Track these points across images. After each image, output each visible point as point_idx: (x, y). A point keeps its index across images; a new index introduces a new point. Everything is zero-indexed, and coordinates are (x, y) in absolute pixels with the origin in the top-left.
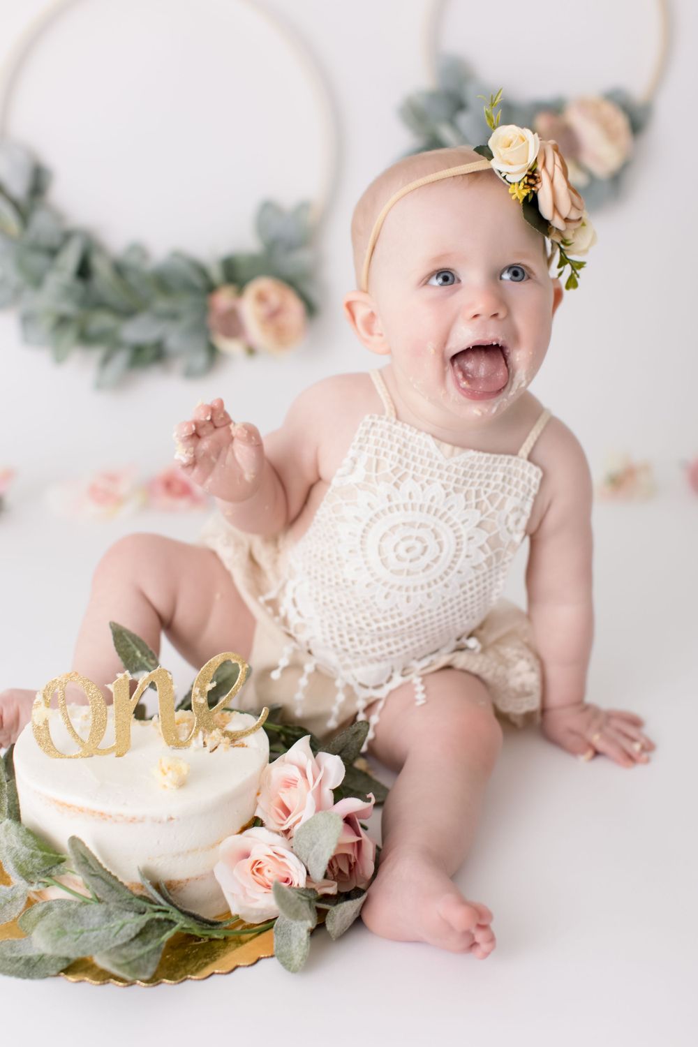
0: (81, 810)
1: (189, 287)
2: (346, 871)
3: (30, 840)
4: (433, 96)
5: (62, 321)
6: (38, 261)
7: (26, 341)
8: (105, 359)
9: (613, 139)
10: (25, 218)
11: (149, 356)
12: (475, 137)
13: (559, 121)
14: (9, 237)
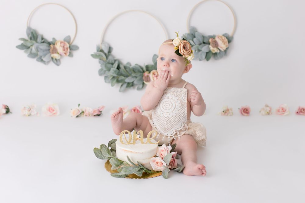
0: (128, 151)
1: (139, 72)
2: (172, 165)
3: (117, 160)
4: (189, 34)
5: (114, 77)
6: (110, 65)
7: (105, 82)
8: (122, 85)
9: (224, 44)
10: (107, 57)
11: (131, 85)
12: (197, 43)
13: (214, 40)
14: (104, 61)
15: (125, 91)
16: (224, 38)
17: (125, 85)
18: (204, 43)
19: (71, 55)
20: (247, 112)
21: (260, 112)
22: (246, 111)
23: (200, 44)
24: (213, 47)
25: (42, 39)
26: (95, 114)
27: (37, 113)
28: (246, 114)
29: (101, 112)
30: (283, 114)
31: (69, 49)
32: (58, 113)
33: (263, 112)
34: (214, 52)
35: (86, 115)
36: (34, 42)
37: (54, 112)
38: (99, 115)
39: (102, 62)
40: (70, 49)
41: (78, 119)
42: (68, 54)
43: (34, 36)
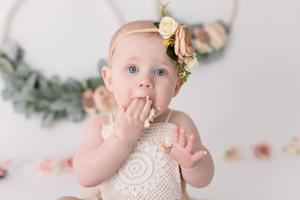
1: (75, 90)
5: (29, 104)
6: (20, 82)
8: (45, 117)
10: (15, 67)
11: (61, 115)
13: (201, 31)
14: (9, 74)
15: (51, 125)
16: (218, 26)
17: (51, 116)
29: (5, 171)
34: (203, 52)
38: (1, 177)
39: (6, 75)
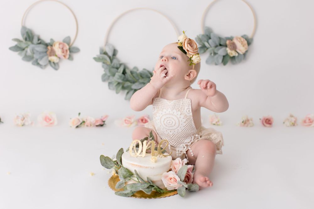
0: (136, 165)
1: (148, 77)
2: (187, 180)
3: (127, 170)
4: (203, 35)
5: (119, 83)
6: (114, 70)
7: (109, 88)
8: (128, 93)
9: (244, 46)
10: (111, 61)
12: (213, 45)
13: (231, 42)
14: (107, 65)
16: (242, 39)
17: (131, 92)
18: (220, 45)
19: (70, 58)
20: (270, 122)
21: (284, 123)
22: (268, 122)
23: (216, 46)
24: (231, 49)
25: (39, 39)
26: (97, 124)
27: (32, 123)
28: (268, 125)
29: (104, 122)
30: (310, 125)
31: (68, 52)
32: (56, 123)
33: (288, 123)
34: (232, 56)
35: (87, 126)
36: (29, 43)
37: (51, 122)
38: (102, 125)
39: (105, 66)
40: (70, 52)
41: (78, 129)
42: (68, 56)
43: (29, 36)
